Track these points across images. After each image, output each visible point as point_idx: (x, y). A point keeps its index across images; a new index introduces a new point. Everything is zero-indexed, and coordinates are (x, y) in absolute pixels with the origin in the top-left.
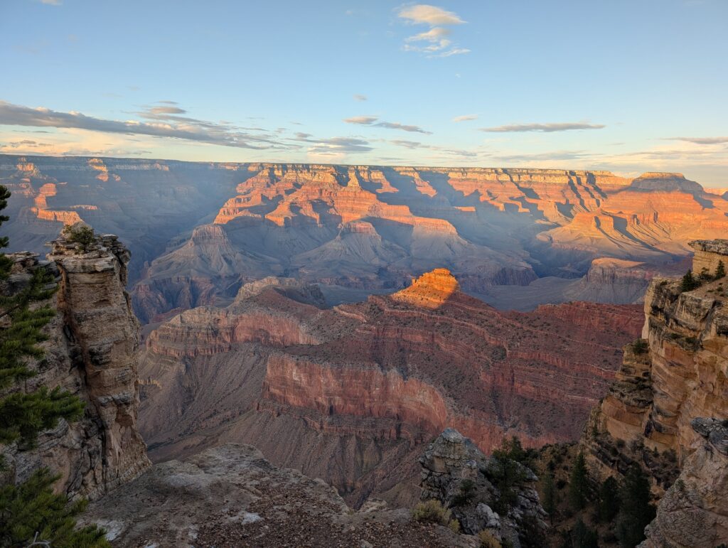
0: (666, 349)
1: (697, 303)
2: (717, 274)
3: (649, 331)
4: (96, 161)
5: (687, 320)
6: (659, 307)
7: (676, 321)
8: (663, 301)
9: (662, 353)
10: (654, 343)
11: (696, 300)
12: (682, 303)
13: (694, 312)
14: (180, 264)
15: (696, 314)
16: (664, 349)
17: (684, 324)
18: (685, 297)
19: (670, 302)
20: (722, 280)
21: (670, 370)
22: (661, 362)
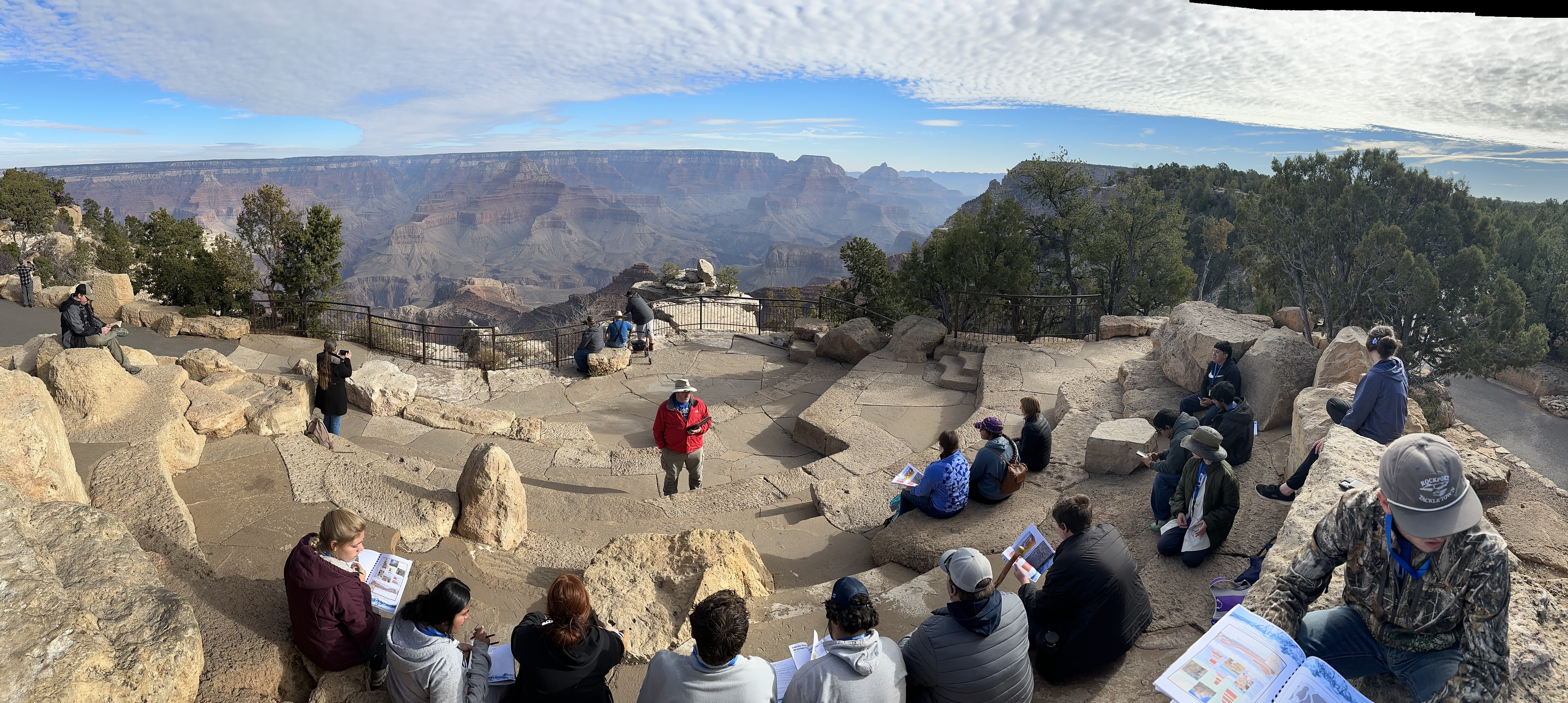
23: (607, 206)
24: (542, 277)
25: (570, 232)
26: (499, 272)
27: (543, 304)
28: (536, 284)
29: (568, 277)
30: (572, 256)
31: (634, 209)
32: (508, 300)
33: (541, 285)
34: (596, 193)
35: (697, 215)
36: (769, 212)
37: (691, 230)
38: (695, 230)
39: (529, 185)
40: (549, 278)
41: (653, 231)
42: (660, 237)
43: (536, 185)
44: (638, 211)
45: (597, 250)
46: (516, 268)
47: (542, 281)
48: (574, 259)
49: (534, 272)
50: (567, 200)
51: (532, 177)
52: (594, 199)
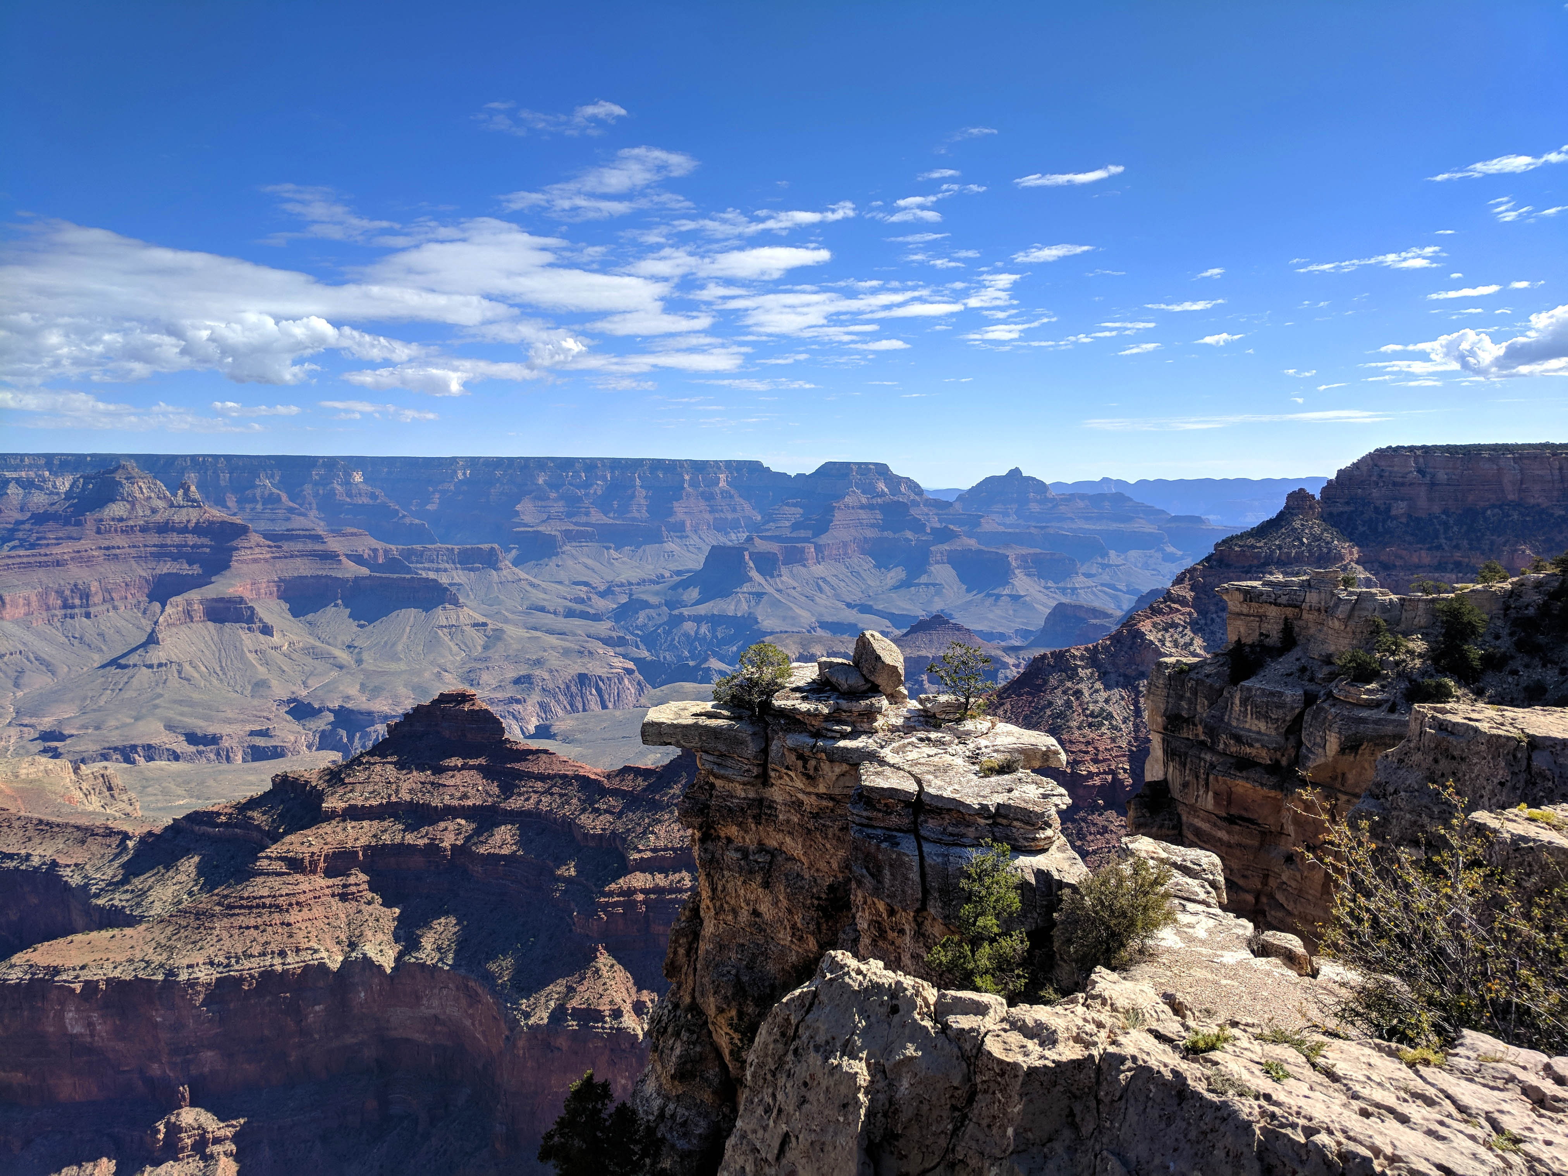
0: (1216, 794)
1: (1276, 699)
2: (1282, 642)
3: (1166, 765)
5: (1259, 733)
6: (1184, 714)
7: (1238, 739)
8: (1190, 702)
9: (1208, 802)
10: (1185, 785)
11: (1272, 694)
12: (1244, 702)
13: (1273, 716)
15: (1277, 720)
16: (1210, 794)
17: (1257, 741)
18: (1249, 689)
19: (1206, 702)
20: (1296, 652)
21: (1228, 832)
22: (1202, 820)
23: (364, 571)
24: (192, 738)
25: (267, 630)
26: (62, 737)
27: (200, 805)
28: (176, 757)
29: (264, 733)
30: (274, 683)
31: (432, 575)
32: (94, 804)
33: (190, 759)
34: (334, 544)
35: (586, 584)
36: (754, 574)
37: (570, 614)
38: (584, 615)
39: (144, 529)
40: (214, 740)
41: (482, 619)
42: (501, 630)
43: (164, 528)
44: (444, 579)
45: (341, 667)
46: (113, 723)
47: (192, 749)
48: (280, 690)
49: (170, 727)
50: (255, 561)
51: (154, 511)
52: (330, 557)
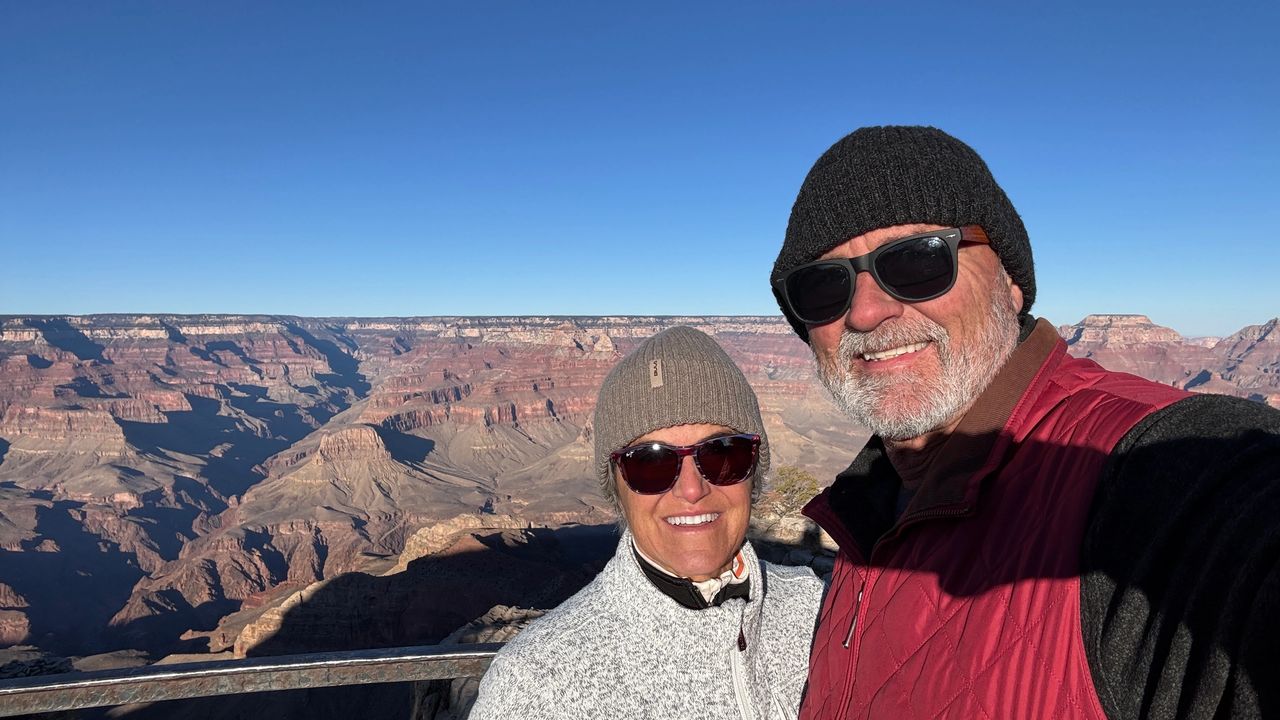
4: (148, 320)
14: (295, 498)
